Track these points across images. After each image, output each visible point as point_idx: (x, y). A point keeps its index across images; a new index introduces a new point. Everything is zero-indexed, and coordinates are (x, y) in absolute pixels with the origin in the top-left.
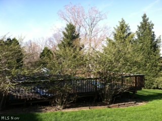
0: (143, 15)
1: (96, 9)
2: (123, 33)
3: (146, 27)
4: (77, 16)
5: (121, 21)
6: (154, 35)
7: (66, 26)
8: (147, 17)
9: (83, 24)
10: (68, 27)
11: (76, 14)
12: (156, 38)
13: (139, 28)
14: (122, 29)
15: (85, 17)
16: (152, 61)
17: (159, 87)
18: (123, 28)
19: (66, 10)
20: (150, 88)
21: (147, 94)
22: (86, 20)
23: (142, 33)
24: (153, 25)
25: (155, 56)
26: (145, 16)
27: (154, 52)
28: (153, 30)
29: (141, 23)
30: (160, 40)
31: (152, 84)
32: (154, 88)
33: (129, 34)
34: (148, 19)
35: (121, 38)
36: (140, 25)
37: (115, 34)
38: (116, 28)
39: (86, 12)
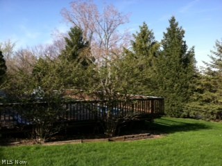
0: (170, 19)
1: (115, 9)
2: (145, 42)
3: (175, 34)
4: (87, 18)
5: (142, 25)
6: (185, 45)
7: (70, 31)
8: (176, 22)
9: (96, 28)
10: (73, 31)
11: (87, 15)
12: (188, 50)
13: (166, 35)
14: (143, 37)
15: (99, 19)
16: (181, 81)
17: (191, 116)
18: (145, 35)
19: (72, 8)
20: (179, 117)
21: (172, 124)
22: (101, 23)
23: (169, 43)
24: (183, 32)
25: (186, 73)
26: (173, 20)
27: (185, 68)
28: (184, 39)
29: (168, 29)
30: (193, 52)
31: (182, 111)
32: (184, 117)
33: (153, 43)
34: (177, 24)
35: (142, 49)
36: (166, 32)
37: (134, 44)
38: (137, 35)
39: (101, 12)
